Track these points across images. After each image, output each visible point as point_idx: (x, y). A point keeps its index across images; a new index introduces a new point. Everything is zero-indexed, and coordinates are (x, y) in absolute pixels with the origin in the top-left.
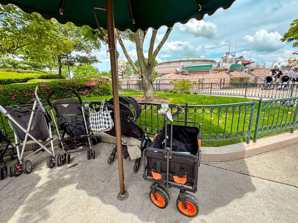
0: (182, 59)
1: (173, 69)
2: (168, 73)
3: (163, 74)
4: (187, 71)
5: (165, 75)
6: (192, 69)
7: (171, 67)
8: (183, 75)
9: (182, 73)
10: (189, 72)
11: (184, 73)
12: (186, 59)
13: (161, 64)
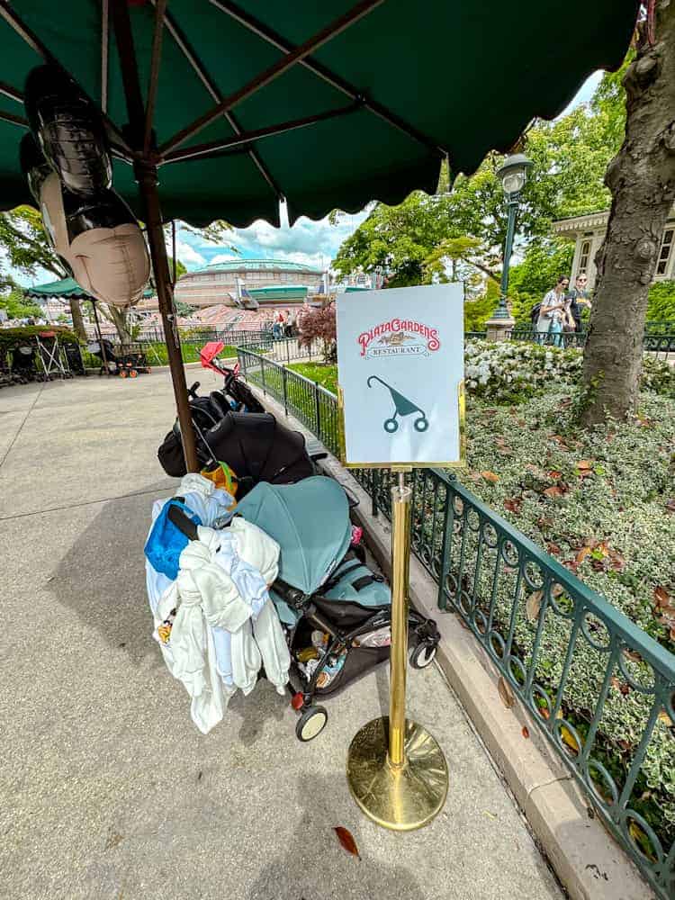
0: (248, 267)
1: (223, 293)
2: (209, 303)
3: (198, 307)
4: (256, 302)
5: (203, 308)
6: (264, 297)
7: (220, 287)
8: (246, 309)
9: (244, 305)
10: (260, 303)
11: (249, 306)
12: (258, 268)
13: (192, 276)
